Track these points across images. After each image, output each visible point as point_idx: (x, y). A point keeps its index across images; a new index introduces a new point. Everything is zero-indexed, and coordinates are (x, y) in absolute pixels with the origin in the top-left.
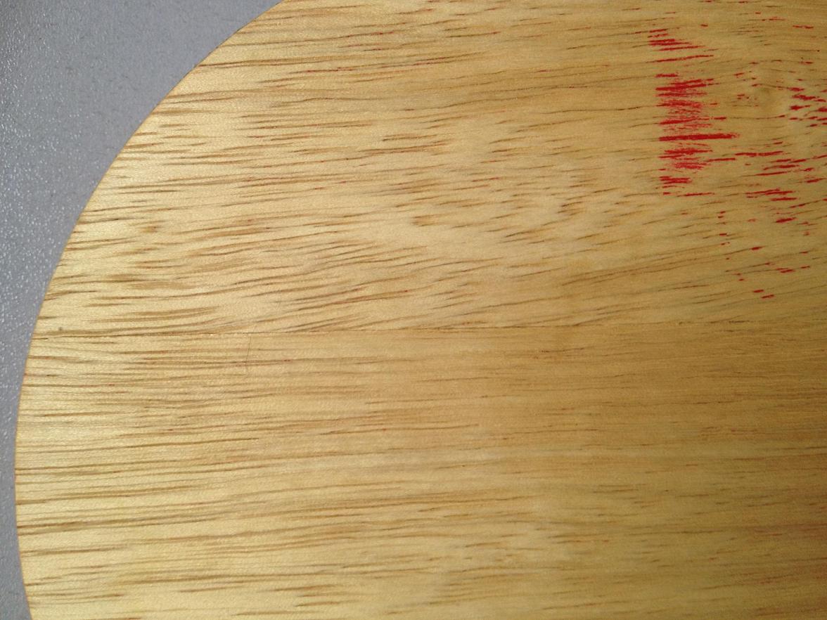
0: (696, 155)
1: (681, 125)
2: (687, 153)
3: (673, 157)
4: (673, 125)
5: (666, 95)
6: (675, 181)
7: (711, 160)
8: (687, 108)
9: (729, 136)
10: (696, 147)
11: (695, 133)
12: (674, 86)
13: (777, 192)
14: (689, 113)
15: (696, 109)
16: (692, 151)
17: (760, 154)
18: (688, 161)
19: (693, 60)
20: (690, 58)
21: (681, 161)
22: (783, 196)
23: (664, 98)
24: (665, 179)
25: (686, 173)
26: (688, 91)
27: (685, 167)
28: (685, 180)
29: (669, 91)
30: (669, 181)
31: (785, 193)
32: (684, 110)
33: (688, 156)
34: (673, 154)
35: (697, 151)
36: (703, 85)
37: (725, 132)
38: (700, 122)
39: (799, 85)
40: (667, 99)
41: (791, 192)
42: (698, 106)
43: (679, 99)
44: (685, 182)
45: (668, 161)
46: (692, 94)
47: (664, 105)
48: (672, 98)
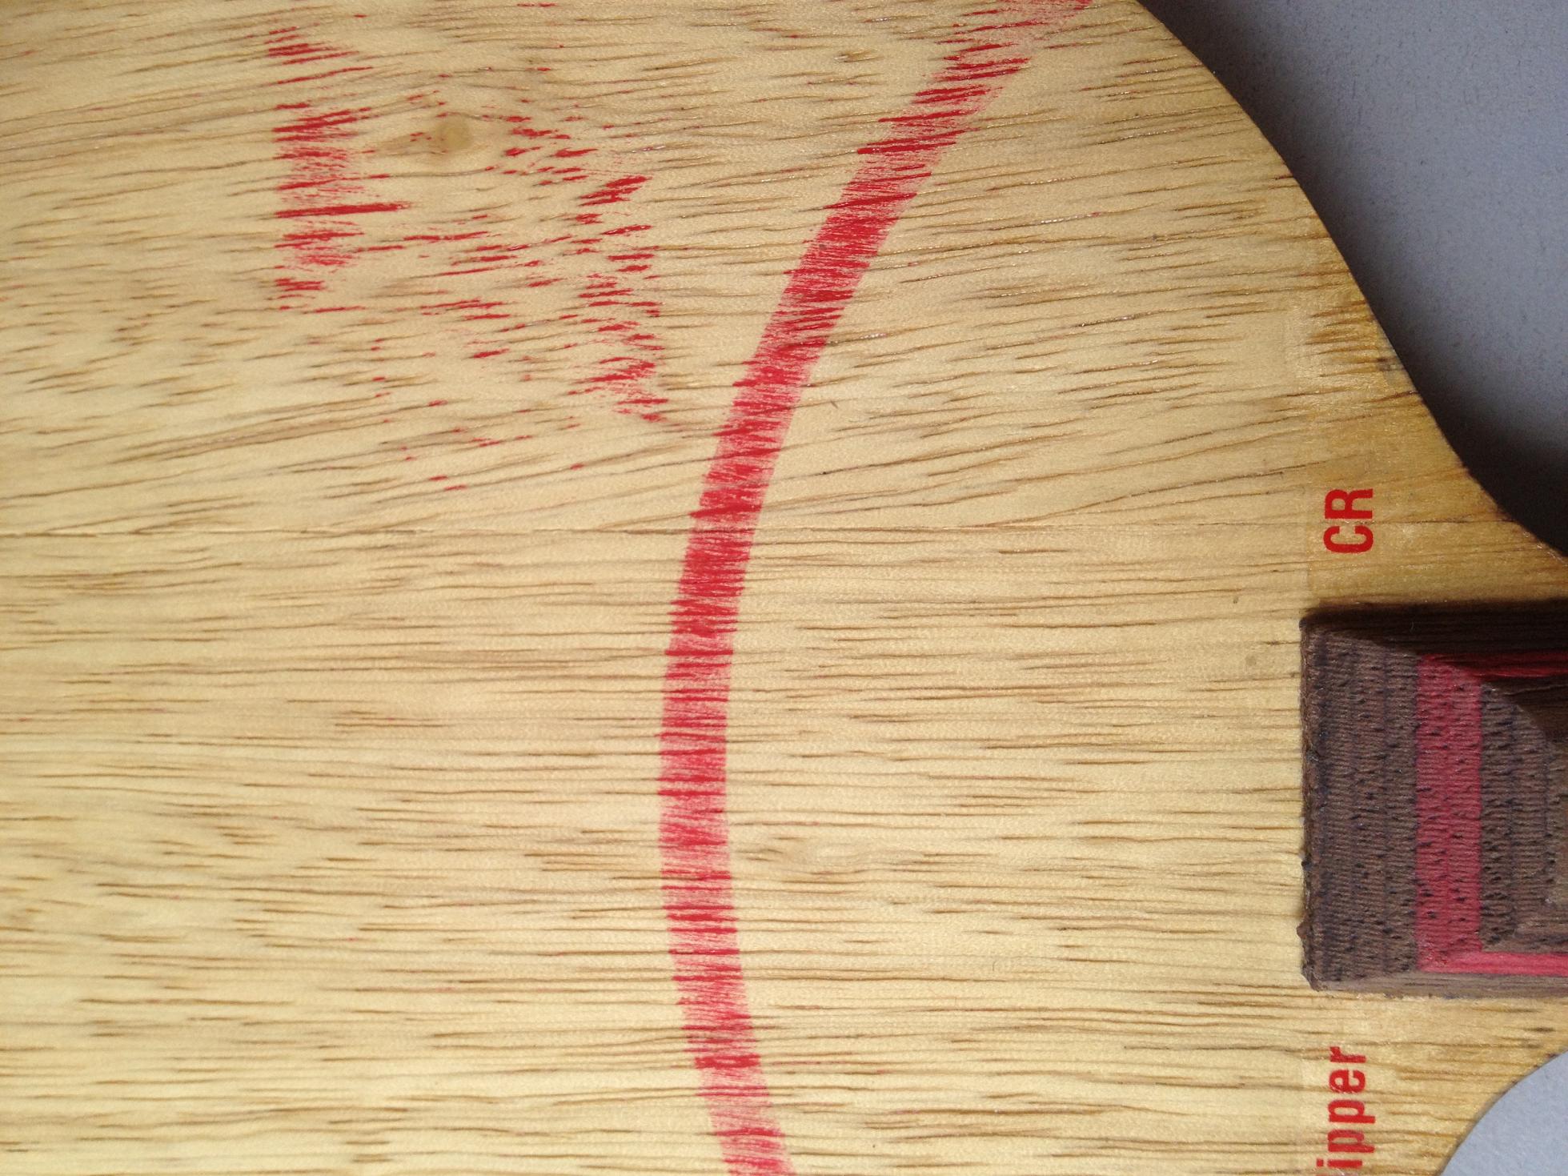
0: (334, 242)
1: (312, 190)
2: (320, 237)
3: (296, 246)
4: (298, 190)
5: (290, 139)
6: (299, 286)
7: (360, 250)
8: (323, 160)
9: (393, 207)
10: (335, 228)
11: (335, 203)
12: (302, 123)
13: (475, 304)
14: (326, 169)
15: (338, 161)
16: (329, 235)
17: (447, 238)
18: (322, 252)
19: (338, 78)
20: (332, 73)
21: (311, 252)
22: (483, 312)
23: (285, 144)
24: (284, 283)
25: (318, 272)
26: (326, 130)
27: (317, 262)
28: (315, 286)
29: (294, 134)
30: (290, 286)
31: (489, 305)
32: (318, 164)
33: (322, 244)
34: (297, 240)
35: (336, 235)
36: (352, 120)
37: (385, 200)
38: (345, 183)
39: (523, 111)
40: (290, 147)
41: (500, 304)
42: (341, 156)
43: (311, 144)
44: (316, 288)
45: (290, 252)
46: (331, 136)
47: (286, 156)
48: (299, 144)
